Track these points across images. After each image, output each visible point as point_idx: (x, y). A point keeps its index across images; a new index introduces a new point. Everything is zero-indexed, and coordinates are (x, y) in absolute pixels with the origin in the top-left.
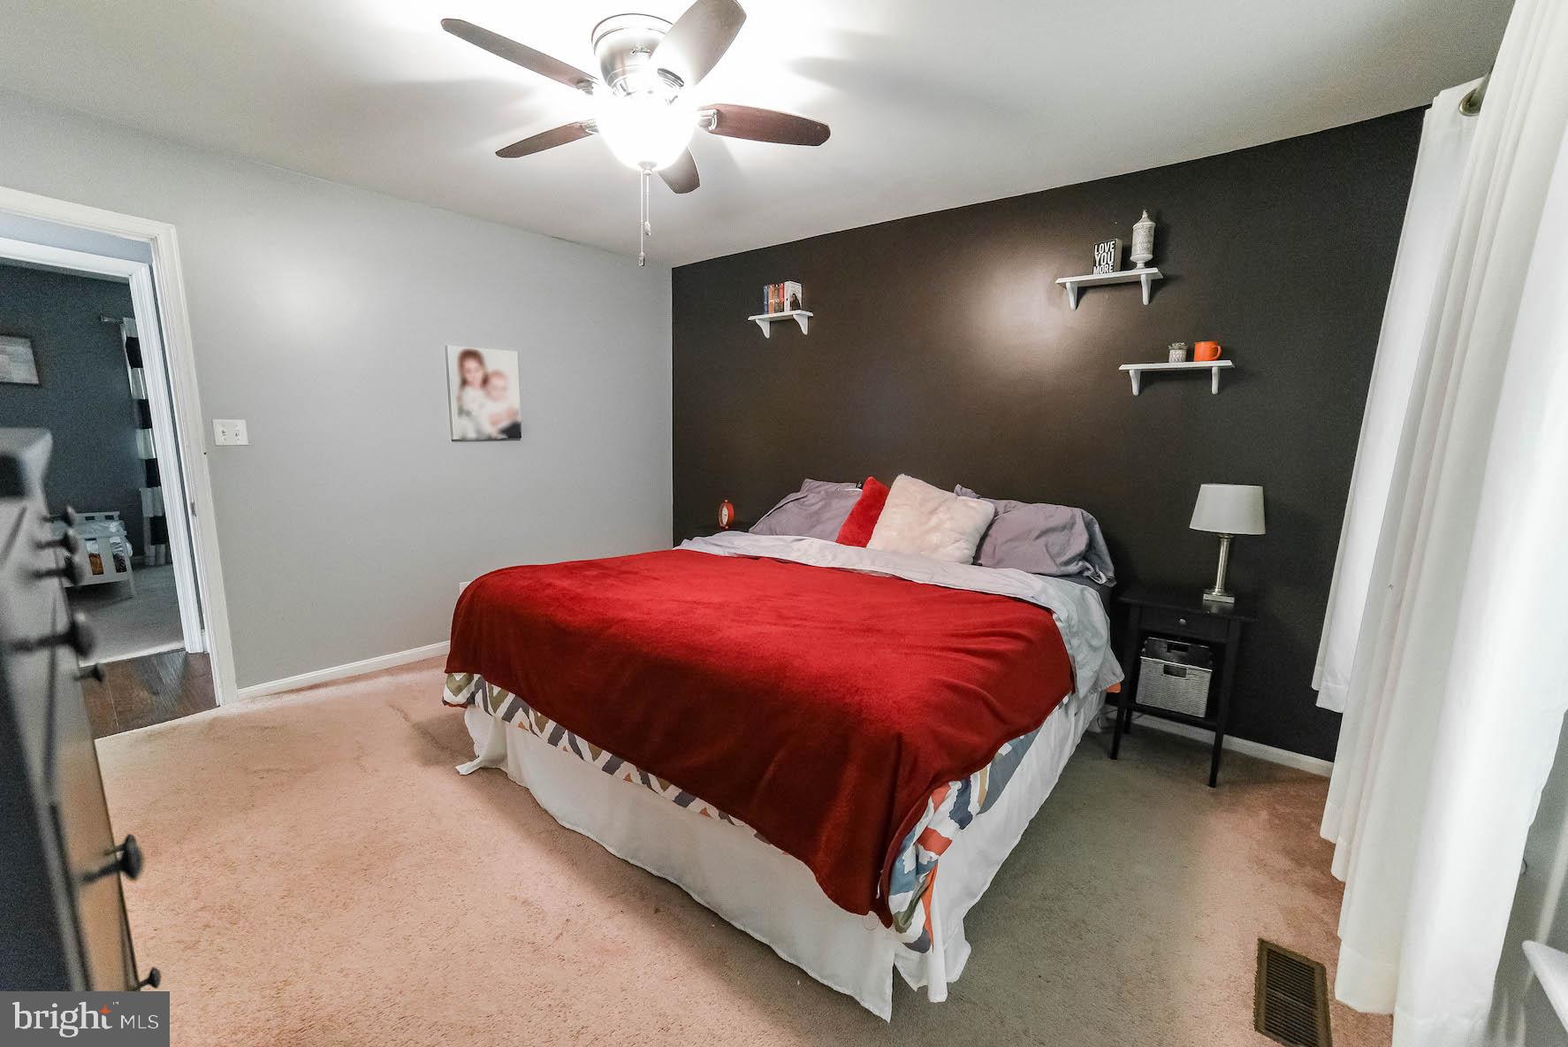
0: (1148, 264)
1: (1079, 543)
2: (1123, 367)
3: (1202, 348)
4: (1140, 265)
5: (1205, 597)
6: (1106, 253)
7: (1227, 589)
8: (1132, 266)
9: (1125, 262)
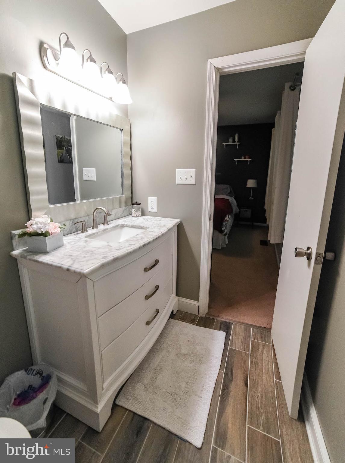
0: (238, 142)
1: (229, 191)
2: (234, 160)
3: (247, 157)
4: (237, 142)
5: (249, 199)
6: (231, 139)
7: (252, 197)
8: (235, 142)
9: (234, 141)
